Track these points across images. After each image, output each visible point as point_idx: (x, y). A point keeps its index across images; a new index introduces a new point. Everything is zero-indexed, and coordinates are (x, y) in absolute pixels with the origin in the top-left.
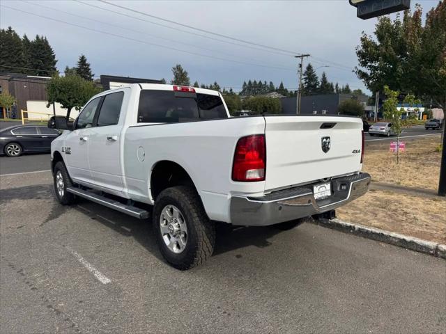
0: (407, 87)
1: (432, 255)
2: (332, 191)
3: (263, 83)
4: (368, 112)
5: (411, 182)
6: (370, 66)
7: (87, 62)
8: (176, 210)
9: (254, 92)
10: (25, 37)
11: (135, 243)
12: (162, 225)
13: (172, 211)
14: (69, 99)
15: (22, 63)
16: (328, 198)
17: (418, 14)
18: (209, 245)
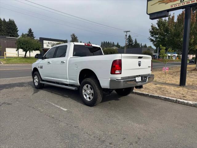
0: (169, 45)
1: (175, 102)
2: (142, 79)
3: (110, 42)
4: (154, 56)
5: (170, 82)
6: (155, 37)
7: (32, 31)
8: (89, 86)
9: (106, 46)
10: (4, 19)
11: (71, 100)
12: (83, 91)
13: (87, 86)
14: (26, 48)
15: (2, 31)
16: (140, 82)
17: (173, 17)
18: (101, 97)
